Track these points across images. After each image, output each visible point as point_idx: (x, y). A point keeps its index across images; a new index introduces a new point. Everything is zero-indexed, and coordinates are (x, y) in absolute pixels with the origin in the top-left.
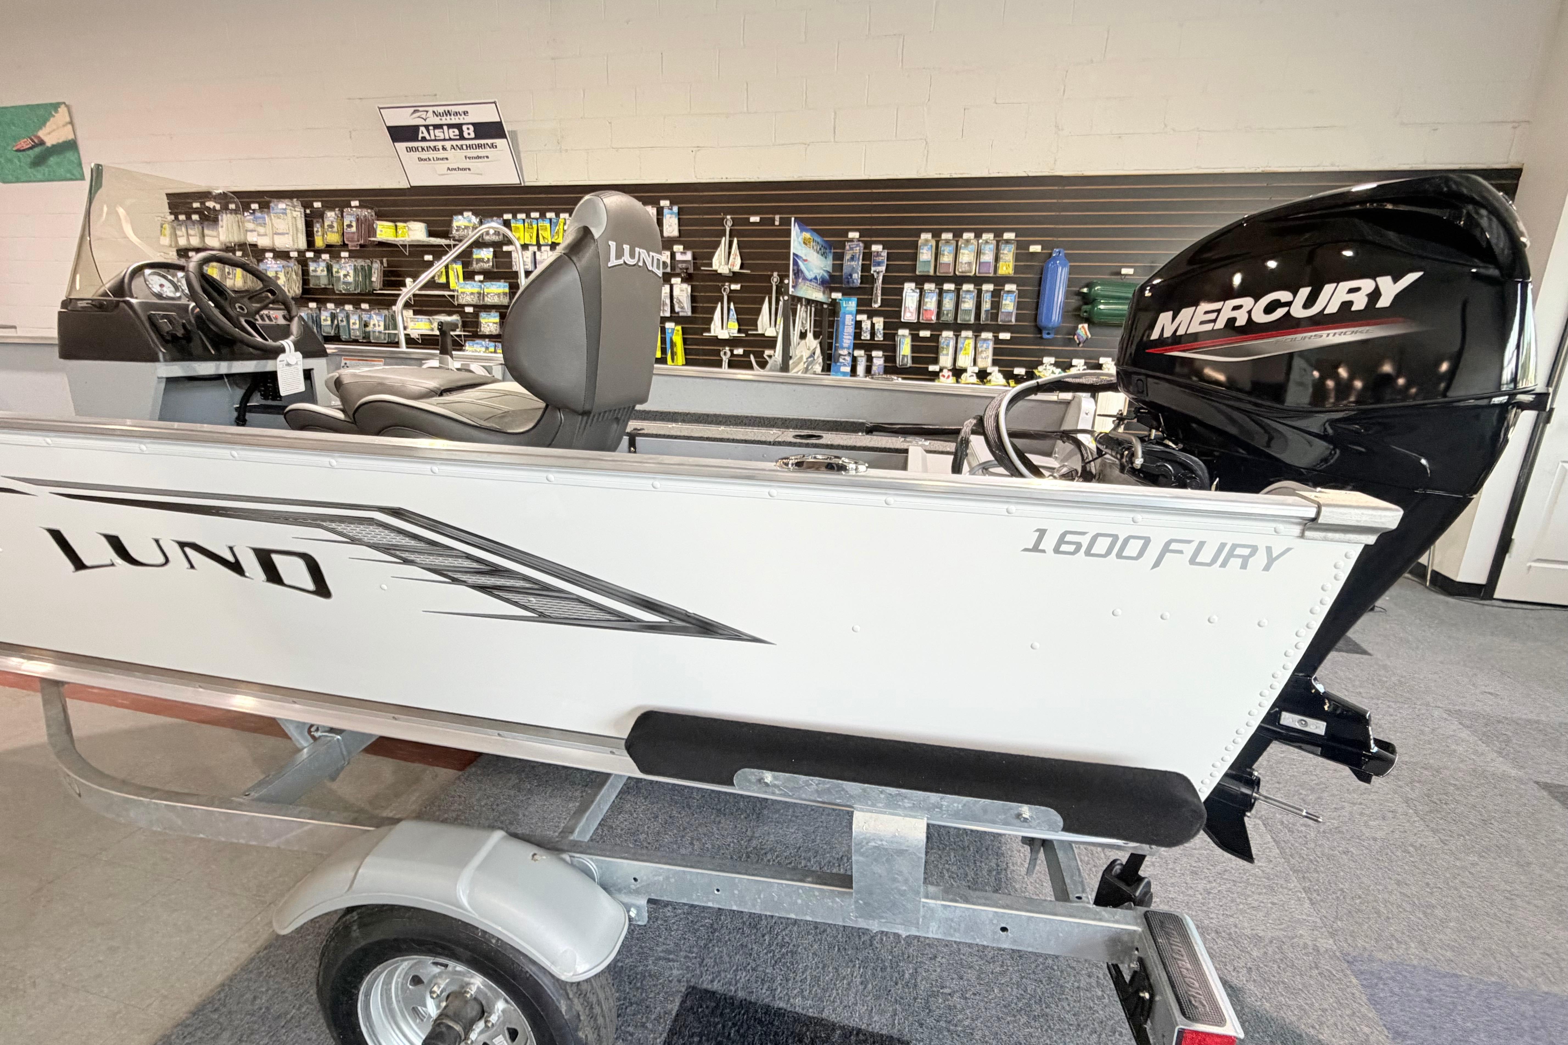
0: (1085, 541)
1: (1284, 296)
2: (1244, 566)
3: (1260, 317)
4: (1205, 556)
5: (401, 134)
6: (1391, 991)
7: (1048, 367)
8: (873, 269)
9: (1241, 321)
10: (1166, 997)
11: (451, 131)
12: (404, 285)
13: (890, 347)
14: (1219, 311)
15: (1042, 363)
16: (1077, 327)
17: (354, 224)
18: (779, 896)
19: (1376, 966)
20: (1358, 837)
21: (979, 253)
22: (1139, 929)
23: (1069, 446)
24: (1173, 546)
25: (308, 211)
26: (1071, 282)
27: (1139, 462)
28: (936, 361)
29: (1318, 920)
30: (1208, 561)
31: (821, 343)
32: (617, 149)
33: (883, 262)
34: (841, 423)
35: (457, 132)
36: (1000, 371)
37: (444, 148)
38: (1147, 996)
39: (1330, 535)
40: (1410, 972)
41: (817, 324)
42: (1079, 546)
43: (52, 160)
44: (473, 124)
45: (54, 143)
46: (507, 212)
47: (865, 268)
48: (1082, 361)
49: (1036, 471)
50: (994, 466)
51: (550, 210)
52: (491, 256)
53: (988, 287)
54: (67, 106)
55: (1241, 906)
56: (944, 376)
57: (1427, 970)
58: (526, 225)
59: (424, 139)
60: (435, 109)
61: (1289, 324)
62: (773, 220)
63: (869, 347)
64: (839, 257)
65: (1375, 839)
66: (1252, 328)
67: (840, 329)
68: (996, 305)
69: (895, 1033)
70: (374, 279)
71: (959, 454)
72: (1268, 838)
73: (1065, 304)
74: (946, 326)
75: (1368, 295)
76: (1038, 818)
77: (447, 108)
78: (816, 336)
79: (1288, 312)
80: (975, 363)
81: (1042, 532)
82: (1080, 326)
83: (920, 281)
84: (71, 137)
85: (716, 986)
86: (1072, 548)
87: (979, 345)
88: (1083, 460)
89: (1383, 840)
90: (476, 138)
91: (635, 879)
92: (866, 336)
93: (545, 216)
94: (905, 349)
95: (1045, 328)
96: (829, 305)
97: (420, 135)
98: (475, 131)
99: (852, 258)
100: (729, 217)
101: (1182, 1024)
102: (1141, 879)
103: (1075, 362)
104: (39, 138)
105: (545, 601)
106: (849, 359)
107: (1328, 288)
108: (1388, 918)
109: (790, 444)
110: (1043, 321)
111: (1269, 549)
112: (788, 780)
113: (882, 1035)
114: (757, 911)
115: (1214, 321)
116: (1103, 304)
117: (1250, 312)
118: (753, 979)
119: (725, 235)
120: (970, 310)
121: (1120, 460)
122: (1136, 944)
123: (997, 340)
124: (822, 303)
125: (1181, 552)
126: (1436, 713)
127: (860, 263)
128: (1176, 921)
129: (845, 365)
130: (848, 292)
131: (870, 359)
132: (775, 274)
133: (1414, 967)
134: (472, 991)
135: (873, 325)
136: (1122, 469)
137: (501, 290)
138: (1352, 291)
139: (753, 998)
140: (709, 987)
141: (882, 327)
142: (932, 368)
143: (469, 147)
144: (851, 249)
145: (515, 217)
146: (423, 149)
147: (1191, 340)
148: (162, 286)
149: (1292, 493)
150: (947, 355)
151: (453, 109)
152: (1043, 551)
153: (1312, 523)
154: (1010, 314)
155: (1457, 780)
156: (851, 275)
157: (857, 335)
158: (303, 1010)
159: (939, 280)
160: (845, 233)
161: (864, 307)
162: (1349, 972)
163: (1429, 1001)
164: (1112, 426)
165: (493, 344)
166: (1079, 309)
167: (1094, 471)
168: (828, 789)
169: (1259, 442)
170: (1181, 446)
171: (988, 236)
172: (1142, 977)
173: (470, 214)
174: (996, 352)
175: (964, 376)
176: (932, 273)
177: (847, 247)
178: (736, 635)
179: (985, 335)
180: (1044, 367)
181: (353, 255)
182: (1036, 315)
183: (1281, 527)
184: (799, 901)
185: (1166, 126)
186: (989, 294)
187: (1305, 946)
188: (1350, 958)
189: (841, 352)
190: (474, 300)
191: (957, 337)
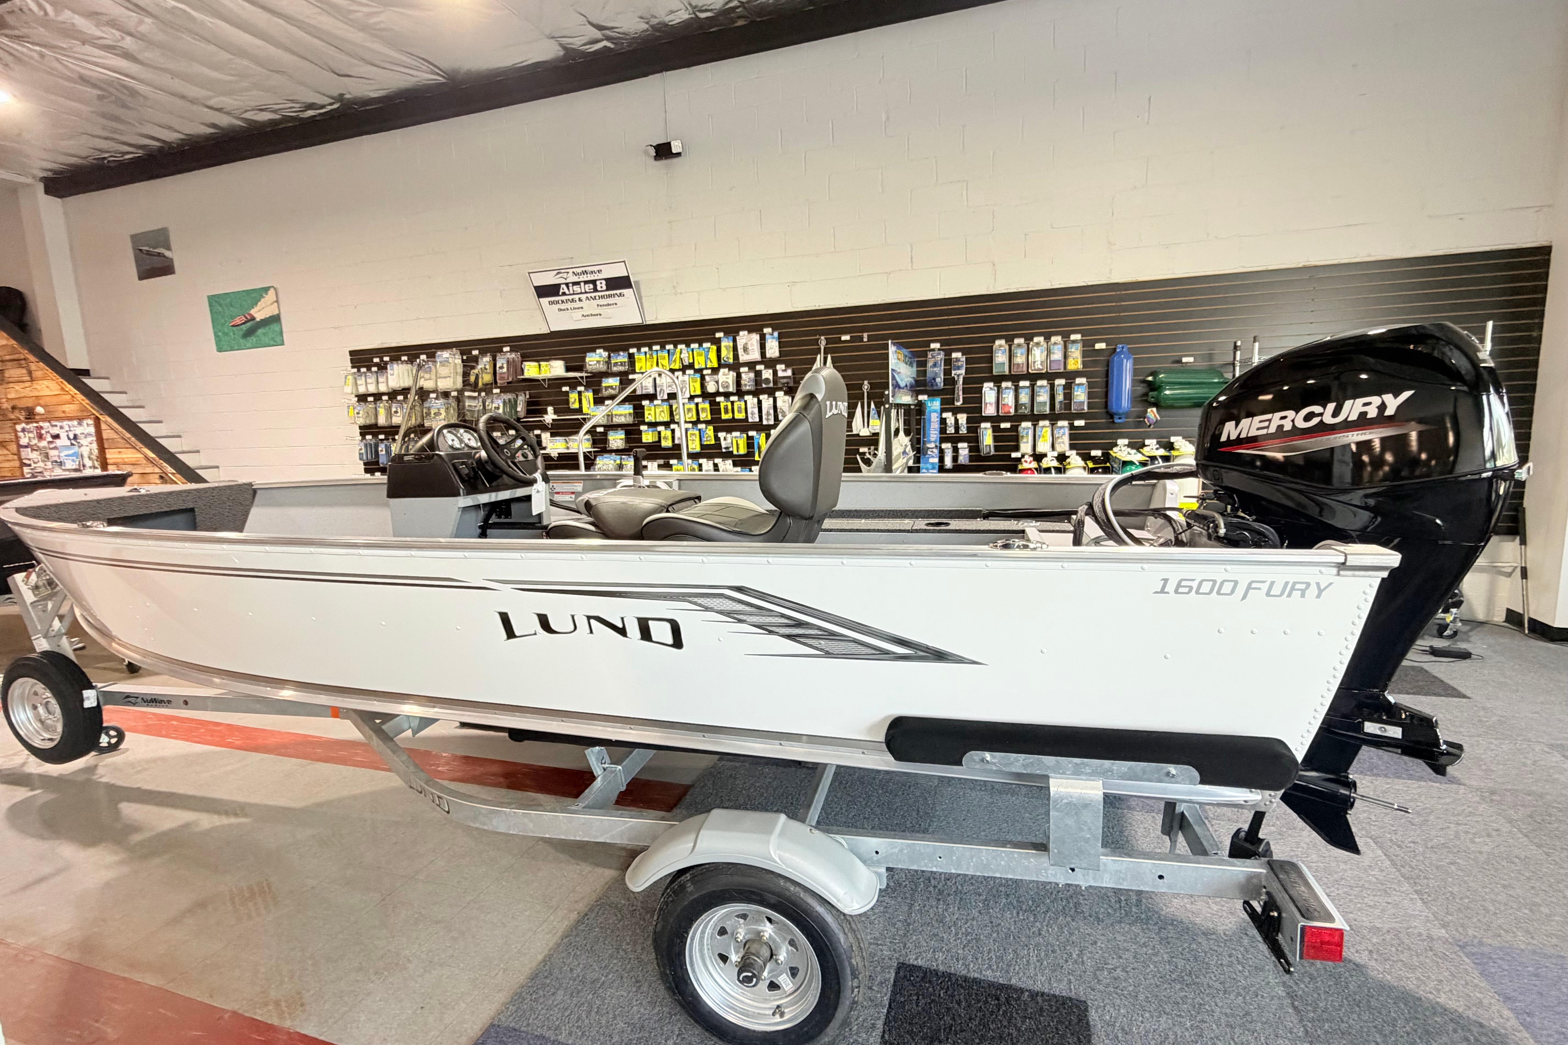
0: (1195, 585)
1: (1317, 409)
2: (1303, 596)
3: (1301, 424)
4: (1276, 591)
5: (544, 291)
6: (1500, 967)
7: (1123, 448)
8: (953, 372)
9: (1288, 426)
10: (1290, 912)
11: (587, 286)
12: (546, 413)
13: (973, 439)
14: (1270, 420)
15: (1116, 445)
16: (1146, 412)
17: (505, 366)
18: (987, 859)
19: (1486, 949)
20: (1465, 851)
21: (1049, 352)
22: (1264, 871)
23: (1161, 521)
24: (1254, 585)
25: (465, 358)
26: (1135, 372)
27: (1222, 531)
28: (1017, 448)
29: (1430, 915)
30: (1278, 594)
31: (911, 441)
32: (724, 290)
33: (962, 366)
34: (962, 511)
35: (591, 286)
36: (1077, 454)
37: (580, 300)
38: (1276, 914)
39: (1357, 573)
40: (1518, 954)
41: (906, 423)
42: (1191, 588)
43: (260, 331)
44: (606, 280)
45: (263, 318)
46: (633, 346)
47: (947, 372)
48: (1154, 441)
49: (1138, 541)
50: (1105, 540)
51: (669, 343)
52: (618, 383)
53: (1060, 382)
54: (275, 289)
55: (1359, 905)
56: (1026, 462)
57: (1534, 952)
58: (648, 356)
59: (564, 294)
60: (574, 270)
61: (1323, 429)
62: (862, 338)
63: (955, 440)
64: (922, 364)
65: (1481, 853)
66: (1296, 432)
67: (927, 424)
68: (1068, 396)
69: (1073, 995)
70: (519, 409)
71: (1078, 533)
72: (1379, 852)
73: (1133, 391)
74: (1025, 418)
75: (1378, 407)
76: (1182, 775)
77: (584, 269)
78: (907, 433)
79: (1321, 421)
80: (1053, 447)
81: (1166, 581)
82: (1149, 410)
83: (998, 380)
84: (276, 312)
85: (920, 962)
86: (1186, 590)
87: (1055, 432)
88: (1175, 532)
89: (1488, 853)
90: (607, 290)
91: (877, 852)
92: (951, 430)
93: (665, 348)
94: (987, 439)
95: (1116, 414)
96: (915, 405)
97: (561, 291)
98: (606, 285)
99: (935, 365)
100: (823, 338)
101: (1303, 923)
102: (1261, 840)
103: (1147, 442)
104: (250, 315)
105: (830, 643)
106: (936, 451)
107: (1348, 404)
108: (1495, 913)
109: (925, 531)
110: (1114, 408)
111: (1318, 584)
112: (1003, 758)
113: (1063, 997)
114: (970, 872)
115: (1268, 427)
116: (1169, 389)
117: (1293, 421)
118: (949, 957)
119: (820, 353)
120: (1045, 403)
121: (1207, 530)
122: (1264, 883)
123: (1072, 427)
124: (910, 405)
125: (1259, 589)
126: (1538, 748)
127: (943, 367)
128: (1294, 866)
129: (933, 457)
130: (932, 394)
131: (956, 450)
132: (866, 382)
133: (1523, 950)
134: (767, 935)
135: (956, 421)
136: (1209, 537)
137: (627, 412)
138: (1365, 404)
139: (953, 970)
140: (915, 963)
141: (965, 422)
142: (1014, 455)
143: (602, 297)
144: (933, 357)
145: (639, 350)
146: (563, 302)
147: (1252, 441)
148: (453, 440)
149: (1329, 547)
150: (1027, 442)
151: (589, 269)
152: (1168, 593)
153: (1342, 566)
154: (1082, 403)
155: (1559, 803)
156: (934, 379)
157: (943, 430)
158: (610, 976)
159: (1015, 379)
160: (927, 344)
161: (948, 405)
162: (1462, 955)
163: (1537, 975)
164: (1197, 505)
165: (618, 457)
166: (1146, 395)
167: (1185, 540)
168: (1031, 763)
169: (1313, 511)
170: (1254, 517)
171: (1057, 339)
172: (1270, 904)
173: (601, 351)
174: (1072, 437)
175: (1045, 461)
176: (1007, 373)
177: (930, 356)
178: (960, 660)
179: (1061, 423)
180: (1118, 448)
181: (504, 390)
182: (1106, 402)
183: (1323, 569)
184: (1003, 863)
185: (1208, 234)
186: (1061, 388)
187: (1420, 935)
188: (1460, 943)
189: (929, 445)
190: (604, 421)
191: (1035, 426)
